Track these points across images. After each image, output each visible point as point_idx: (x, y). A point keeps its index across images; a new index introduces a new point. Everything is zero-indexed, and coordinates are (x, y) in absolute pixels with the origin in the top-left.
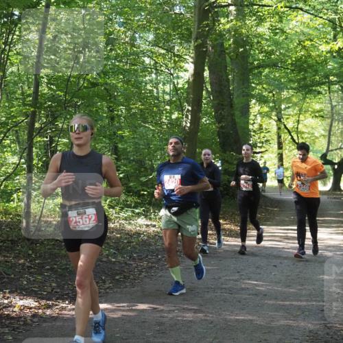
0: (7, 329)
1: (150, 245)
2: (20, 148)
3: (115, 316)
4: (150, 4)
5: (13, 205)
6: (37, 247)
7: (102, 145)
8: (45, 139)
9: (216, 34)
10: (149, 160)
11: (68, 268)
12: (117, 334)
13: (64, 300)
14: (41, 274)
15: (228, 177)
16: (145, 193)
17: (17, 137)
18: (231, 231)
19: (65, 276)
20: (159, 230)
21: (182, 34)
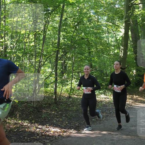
0: (48, 141)
1: (107, 106)
2: (51, 65)
3: (93, 136)
4: (106, 4)
5: (49, 89)
6: (59, 106)
7: (85, 64)
8: (62, 61)
9: (134, 16)
10: (105, 70)
11: (72, 116)
12: (94, 144)
13: (71, 129)
14: (61, 118)
15: (139, 77)
16: (104, 84)
17: (50, 61)
18: (141, 100)
19: (71, 119)
20: (110, 100)
21: (119, 17)
